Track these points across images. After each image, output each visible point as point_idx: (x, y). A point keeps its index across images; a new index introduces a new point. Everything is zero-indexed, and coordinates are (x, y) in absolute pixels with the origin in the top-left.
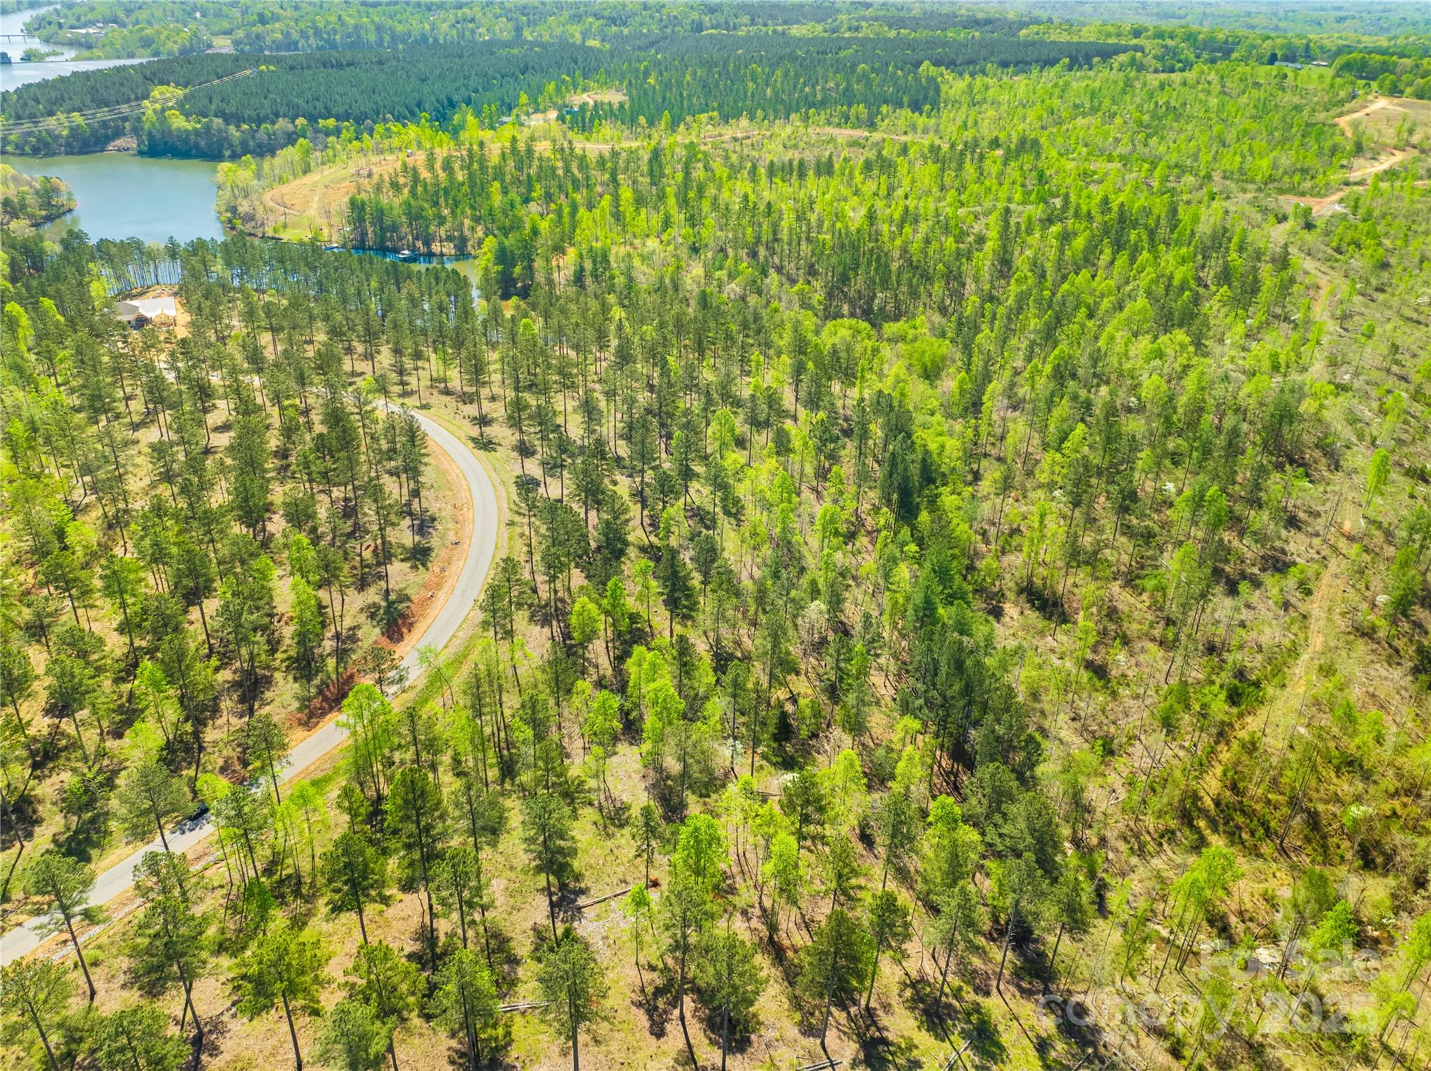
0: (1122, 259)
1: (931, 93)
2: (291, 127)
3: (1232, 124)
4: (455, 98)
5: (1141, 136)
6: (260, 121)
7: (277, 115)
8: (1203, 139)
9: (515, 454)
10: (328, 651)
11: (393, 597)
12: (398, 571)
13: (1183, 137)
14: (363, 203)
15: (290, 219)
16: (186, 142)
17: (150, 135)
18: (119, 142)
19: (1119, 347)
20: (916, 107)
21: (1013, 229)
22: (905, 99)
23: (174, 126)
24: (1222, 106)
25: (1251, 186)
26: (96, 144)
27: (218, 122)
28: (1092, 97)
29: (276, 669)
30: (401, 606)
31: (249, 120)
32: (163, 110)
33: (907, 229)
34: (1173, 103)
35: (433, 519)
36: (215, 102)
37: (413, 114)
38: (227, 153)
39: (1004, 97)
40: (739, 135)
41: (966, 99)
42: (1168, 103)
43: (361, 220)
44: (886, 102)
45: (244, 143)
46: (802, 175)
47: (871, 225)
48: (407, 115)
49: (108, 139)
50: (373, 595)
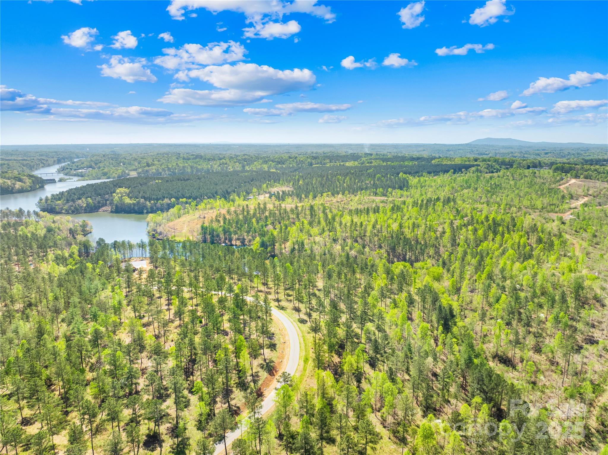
0: (498, 237)
1: (406, 184)
2: (169, 202)
3: (521, 190)
4: (229, 190)
5: (489, 195)
6: (158, 200)
7: (164, 198)
8: (513, 195)
9: (294, 311)
10: (249, 380)
11: (267, 361)
12: (267, 353)
13: (504, 195)
14: (207, 227)
15: (176, 234)
16: (129, 207)
17: (116, 206)
18: (104, 208)
19: (508, 267)
20: (401, 188)
21: (455, 228)
22: (396, 186)
23: (126, 202)
24: (516, 184)
25: (536, 210)
26: (95, 209)
27: (142, 200)
28: (466, 183)
29: (233, 387)
30: (272, 364)
31: (154, 199)
32: (122, 197)
33: (416, 230)
34: (497, 184)
35: (273, 334)
36: (142, 193)
37: (214, 196)
38: (145, 211)
39: (433, 184)
40: (339, 200)
41: (419, 185)
42: (495, 183)
43: (205, 233)
44: (389, 187)
45: (152, 208)
46: (368, 213)
47: (401, 229)
48: (213, 196)
49: (99, 207)
50: (260, 360)
